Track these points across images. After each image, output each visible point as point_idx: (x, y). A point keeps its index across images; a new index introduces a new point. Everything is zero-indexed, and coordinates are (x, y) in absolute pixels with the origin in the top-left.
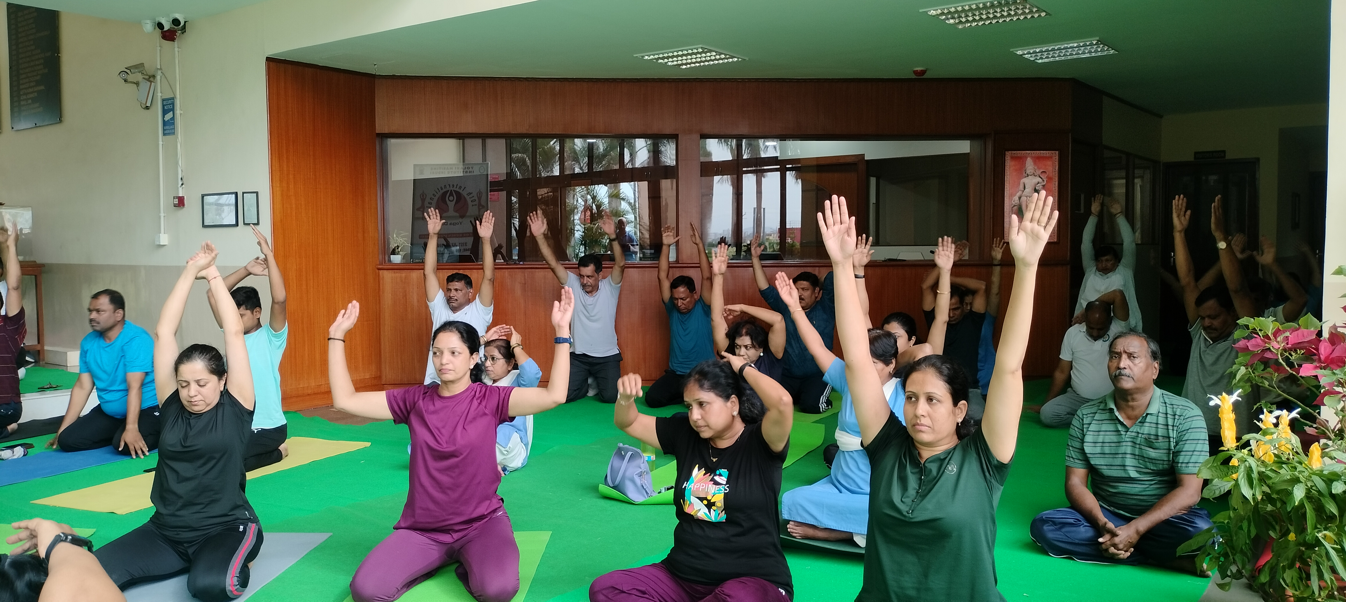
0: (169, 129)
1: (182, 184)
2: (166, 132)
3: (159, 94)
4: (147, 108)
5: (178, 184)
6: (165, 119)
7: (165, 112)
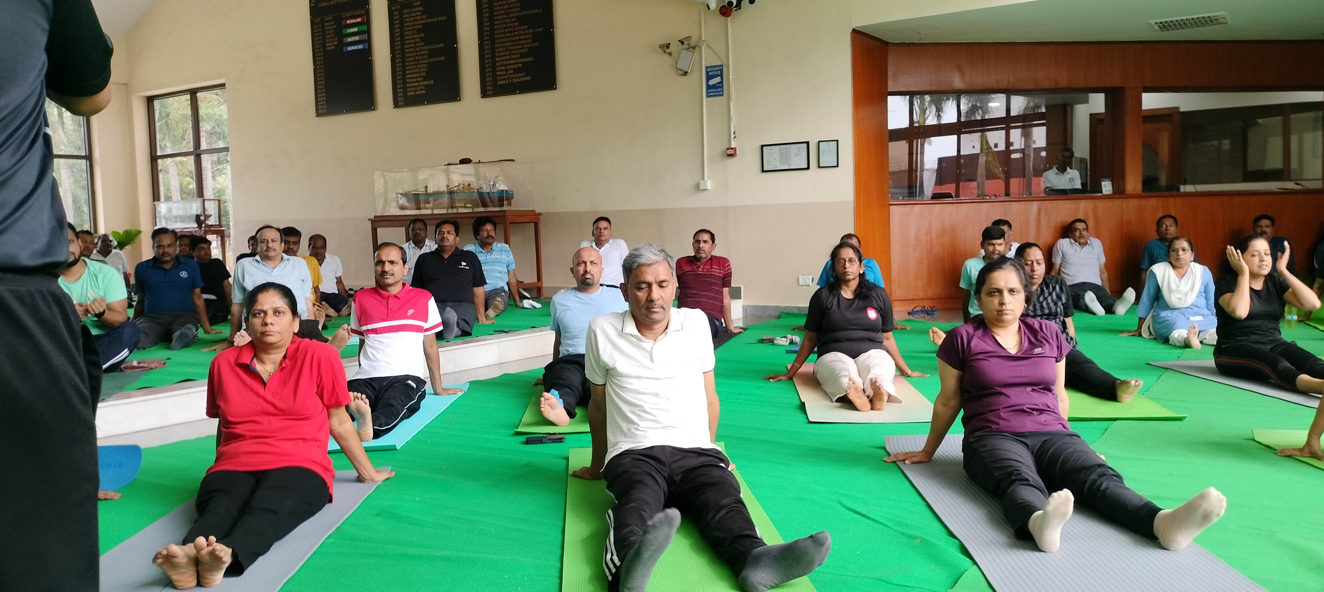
0: (716, 92)
1: (735, 137)
2: (711, 94)
3: (704, 62)
4: (686, 73)
5: (730, 137)
6: (709, 83)
7: (709, 78)
